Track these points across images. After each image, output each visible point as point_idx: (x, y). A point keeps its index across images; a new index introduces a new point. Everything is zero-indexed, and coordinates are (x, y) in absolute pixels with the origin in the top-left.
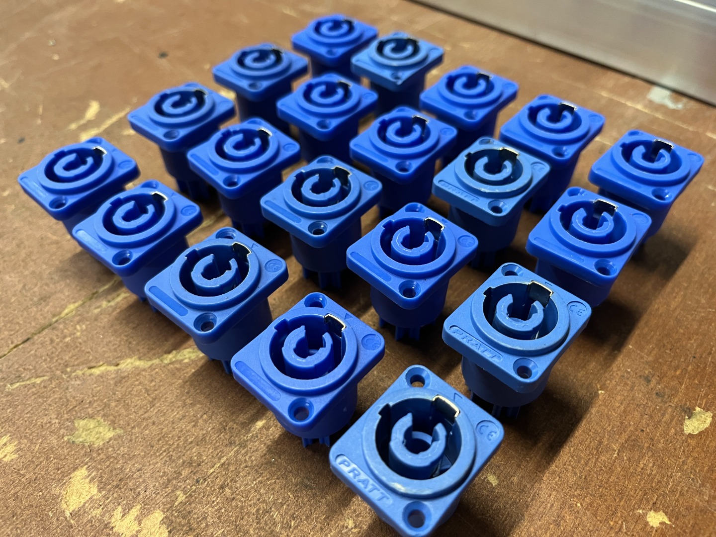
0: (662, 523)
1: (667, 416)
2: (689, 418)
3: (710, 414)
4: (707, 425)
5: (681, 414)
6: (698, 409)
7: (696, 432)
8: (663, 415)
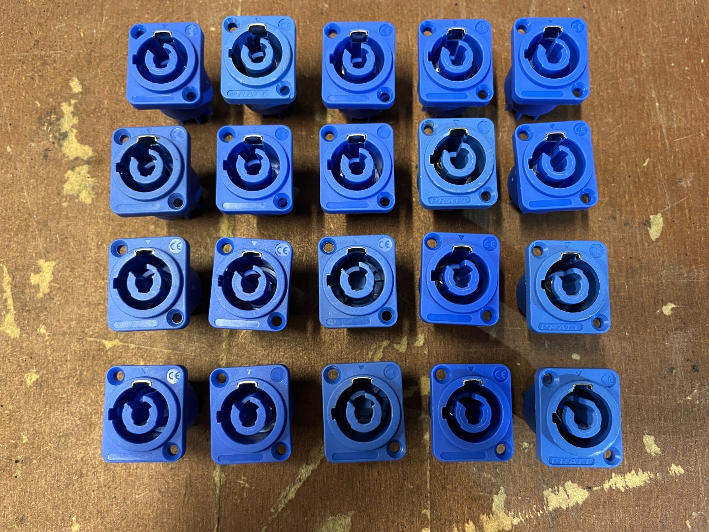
0: (672, 309)
1: (638, 236)
2: (650, 227)
3: (659, 215)
4: (661, 225)
5: (644, 228)
6: (651, 217)
7: (659, 234)
8: (636, 237)
